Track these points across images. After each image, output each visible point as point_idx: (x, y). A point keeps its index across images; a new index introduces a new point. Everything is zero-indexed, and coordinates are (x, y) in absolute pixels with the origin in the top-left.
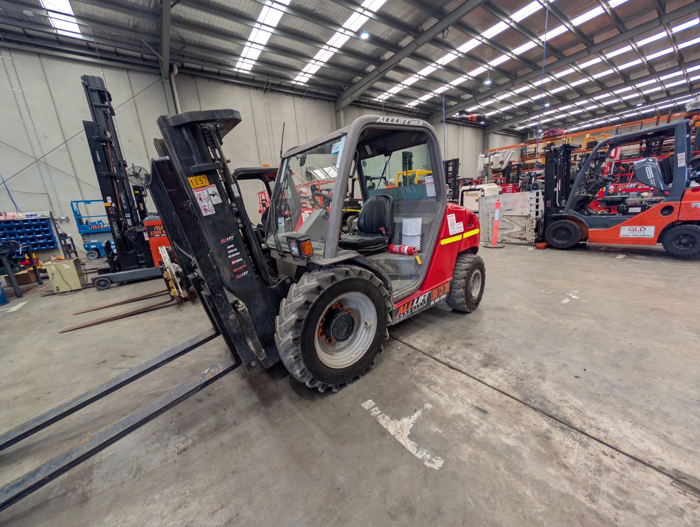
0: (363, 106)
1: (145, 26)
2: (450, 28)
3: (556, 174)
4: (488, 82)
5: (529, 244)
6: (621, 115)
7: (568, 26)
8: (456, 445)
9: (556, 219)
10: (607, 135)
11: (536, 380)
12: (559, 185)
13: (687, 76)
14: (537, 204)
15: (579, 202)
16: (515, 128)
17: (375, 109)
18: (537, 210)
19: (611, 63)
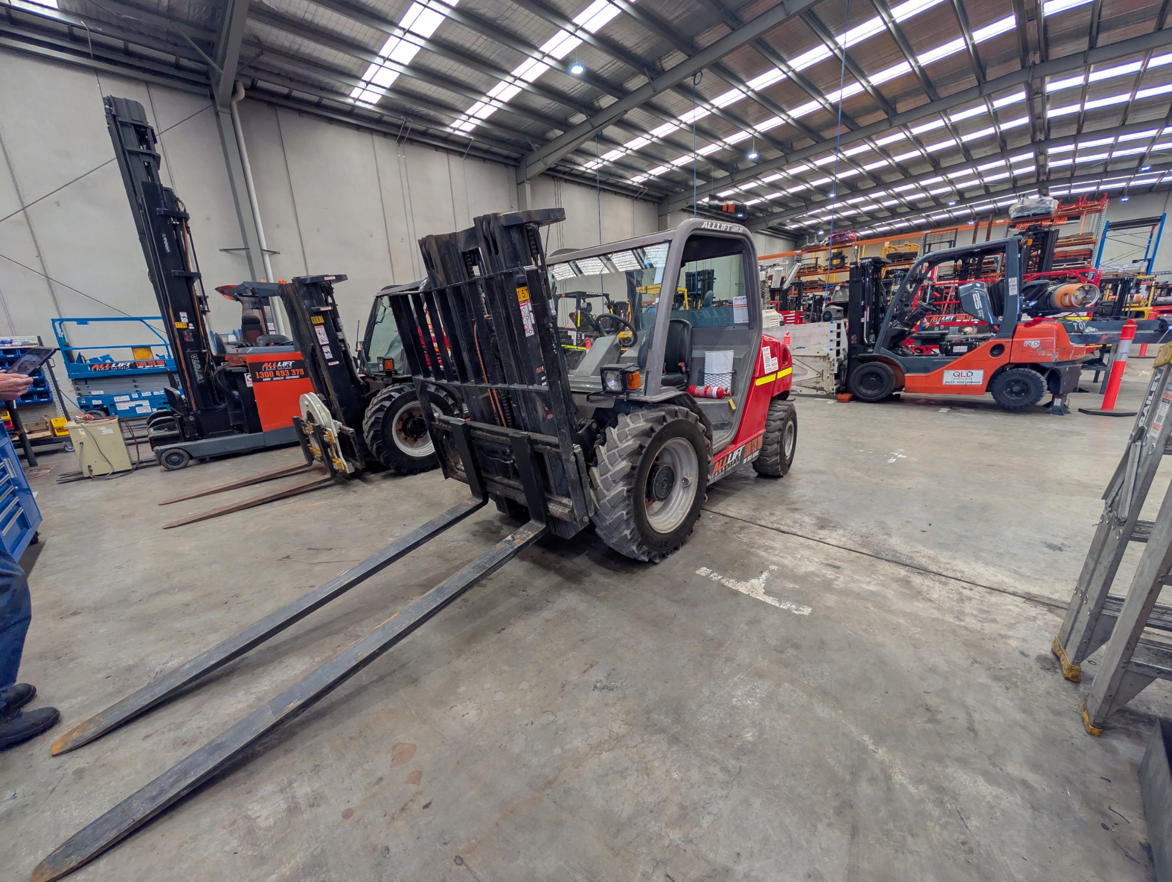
0: (561, 178)
1: (192, 11)
2: (704, 71)
3: (864, 299)
4: (753, 156)
5: (828, 396)
6: (928, 216)
7: (865, 84)
8: (819, 595)
9: (864, 360)
10: (912, 244)
11: (881, 537)
12: (867, 314)
13: (1010, 168)
14: (838, 339)
15: (893, 338)
16: (785, 225)
17: (579, 184)
18: (838, 348)
19: (918, 141)
